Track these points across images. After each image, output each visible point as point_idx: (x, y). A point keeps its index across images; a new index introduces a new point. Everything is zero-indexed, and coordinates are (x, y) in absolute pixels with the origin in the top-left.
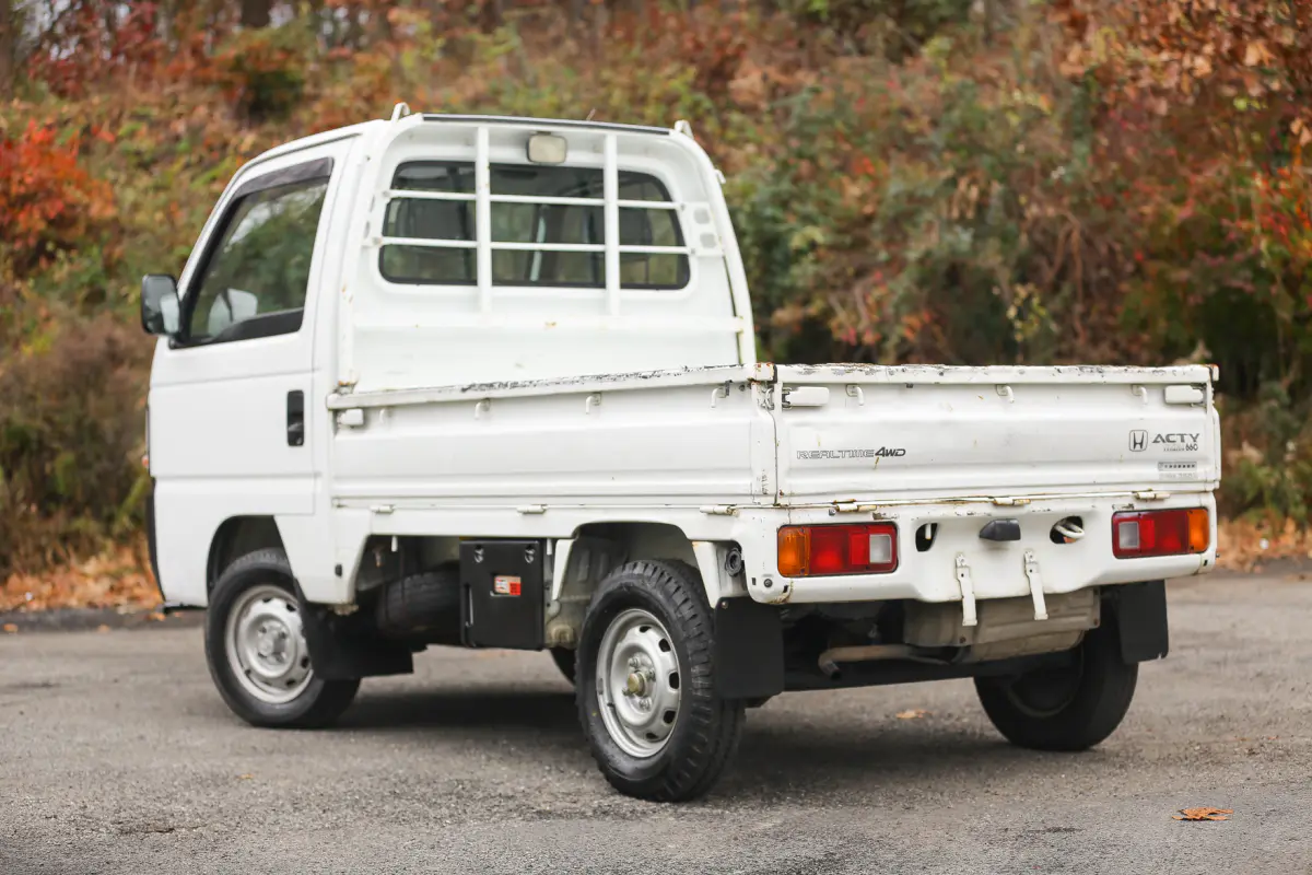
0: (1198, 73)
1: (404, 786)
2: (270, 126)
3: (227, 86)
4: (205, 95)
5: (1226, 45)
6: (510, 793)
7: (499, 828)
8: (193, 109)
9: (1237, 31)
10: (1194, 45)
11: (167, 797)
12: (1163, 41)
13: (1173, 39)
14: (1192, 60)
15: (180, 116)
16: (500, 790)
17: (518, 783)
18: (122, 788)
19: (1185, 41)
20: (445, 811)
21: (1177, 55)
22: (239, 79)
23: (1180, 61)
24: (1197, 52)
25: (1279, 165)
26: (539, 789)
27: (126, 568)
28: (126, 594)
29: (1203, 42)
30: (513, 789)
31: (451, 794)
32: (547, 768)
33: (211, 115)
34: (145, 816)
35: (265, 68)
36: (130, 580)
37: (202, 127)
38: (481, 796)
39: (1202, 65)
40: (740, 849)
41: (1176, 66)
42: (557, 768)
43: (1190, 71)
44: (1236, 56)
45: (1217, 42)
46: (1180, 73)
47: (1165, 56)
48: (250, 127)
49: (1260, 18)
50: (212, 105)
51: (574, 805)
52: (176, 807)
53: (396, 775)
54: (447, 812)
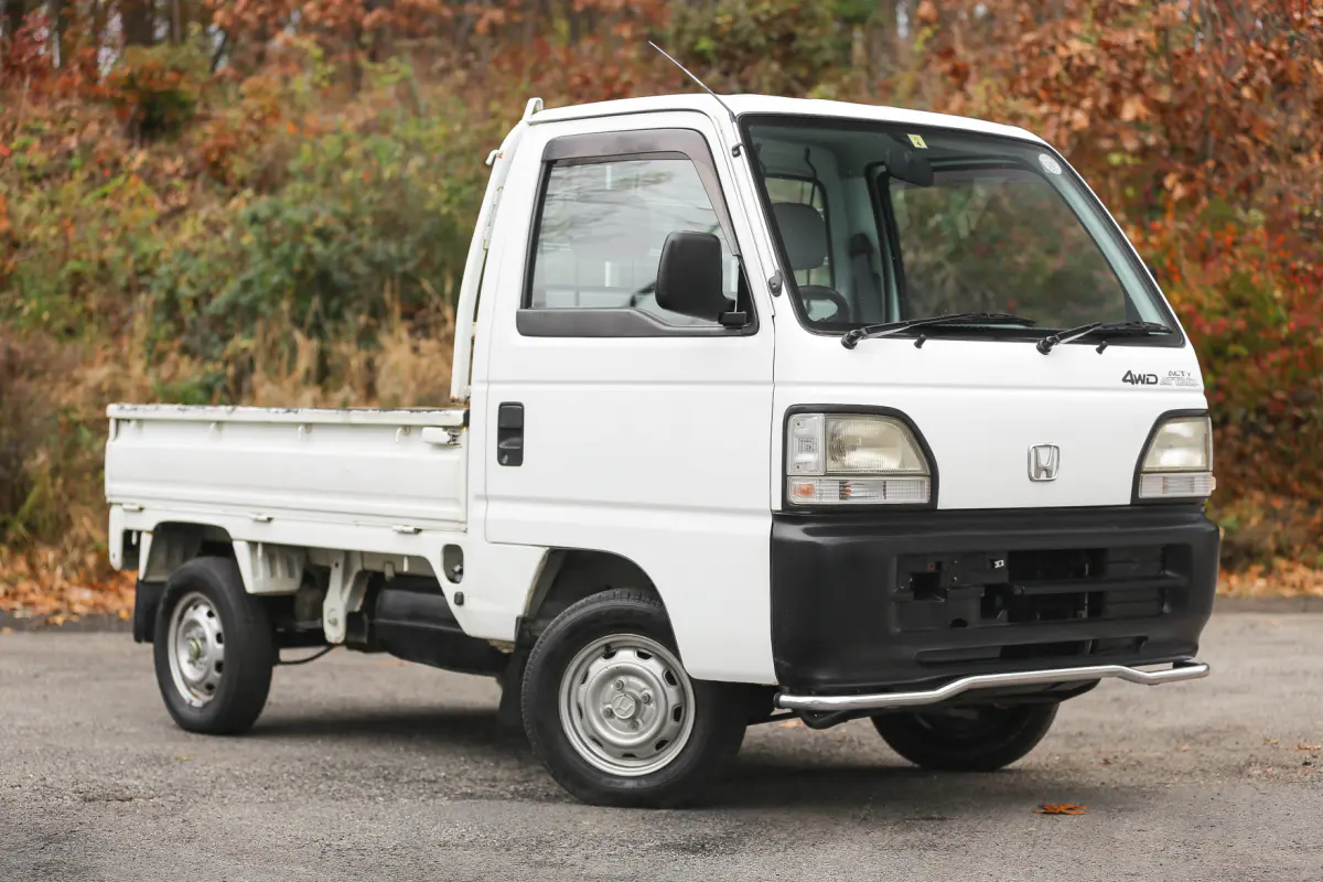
0: (1076, 127)
1: (334, 770)
2: (161, 145)
3: (119, 104)
4: (95, 111)
5: (1104, 100)
6: (433, 778)
7: (428, 805)
8: (84, 125)
9: (1115, 87)
10: (1073, 99)
11: (117, 773)
12: (1042, 94)
13: (1053, 93)
14: (1071, 114)
15: (72, 131)
16: (422, 775)
17: (439, 770)
18: (72, 764)
19: (1064, 95)
20: (375, 791)
21: (1056, 108)
22: (130, 97)
23: (1059, 114)
24: (1076, 106)
25: (1152, 219)
26: (458, 775)
27: (21, 574)
28: (21, 599)
29: (1081, 96)
30: (434, 775)
31: (378, 777)
32: (463, 759)
33: (102, 132)
34: (102, 787)
35: (158, 88)
36: (24, 586)
37: (93, 145)
38: (405, 779)
39: (1080, 119)
40: (649, 827)
41: (1053, 121)
42: (473, 760)
43: (1069, 124)
44: (1113, 111)
45: (1096, 96)
46: (1059, 126)
47: (1044, 109)
48: (142, 147)
49: (1139, 74)
50: (102, 122)
51: (492, 789)
52: (132, 782)
53: (325, 761)
54: (378, 792)
